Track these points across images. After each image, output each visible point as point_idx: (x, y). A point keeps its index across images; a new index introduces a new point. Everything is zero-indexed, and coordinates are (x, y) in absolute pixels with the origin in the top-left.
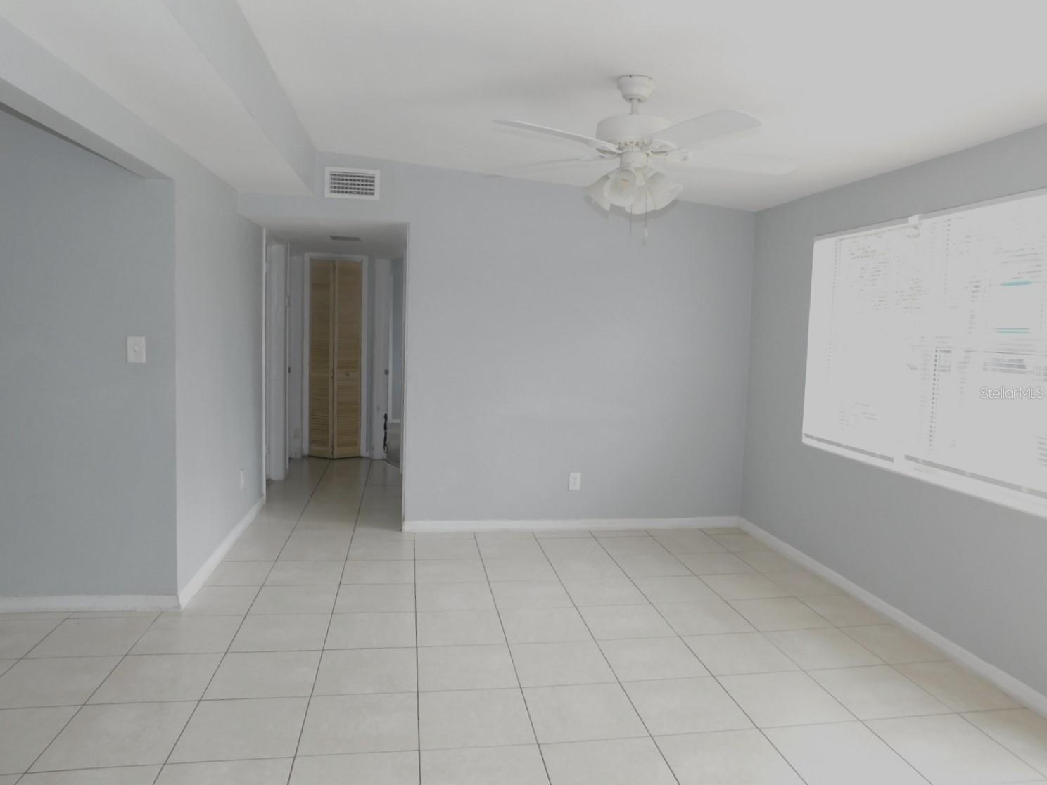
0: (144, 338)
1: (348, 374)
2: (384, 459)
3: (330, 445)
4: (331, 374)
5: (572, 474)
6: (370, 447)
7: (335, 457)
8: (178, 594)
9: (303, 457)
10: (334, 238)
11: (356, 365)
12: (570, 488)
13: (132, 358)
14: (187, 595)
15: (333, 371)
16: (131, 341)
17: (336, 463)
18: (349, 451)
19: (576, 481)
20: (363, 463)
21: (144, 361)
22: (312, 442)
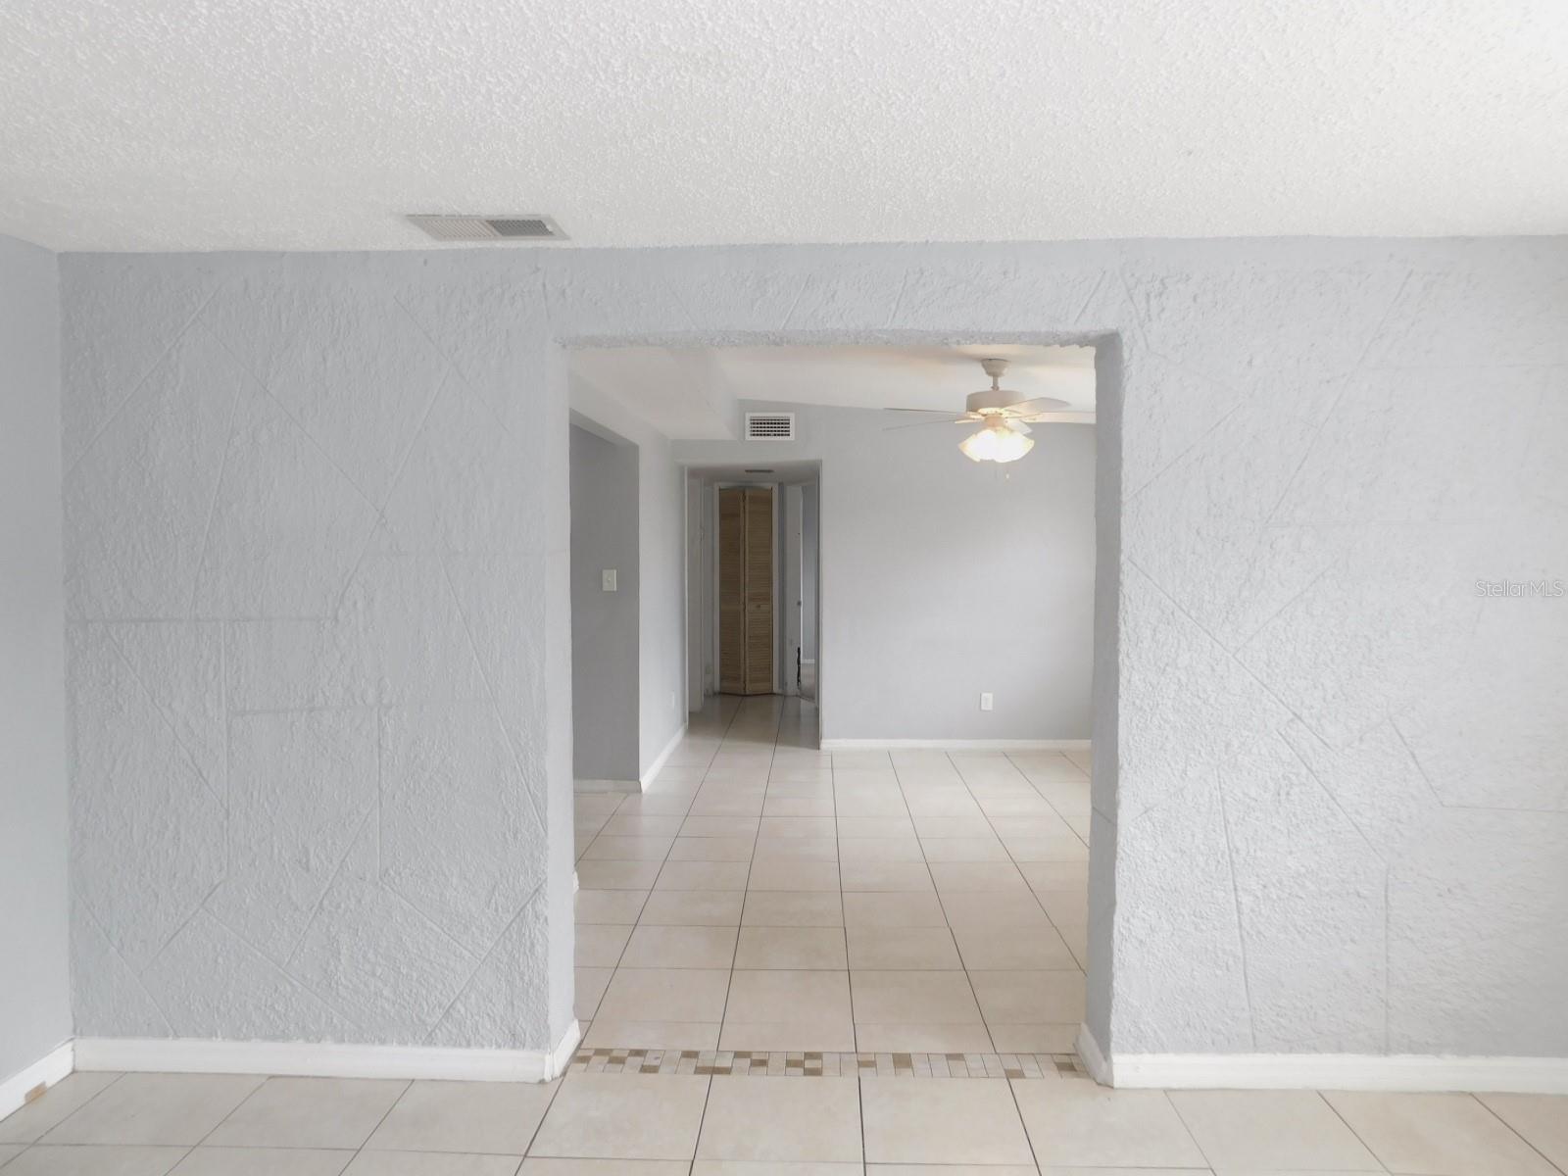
0: (615, 572)
1: (759, 606)
2: (797, 696)
3: (742, 680)
4: (742, 607)
5: (984, 695)
6: (783, 683)
7: (748, 693)
8: (641, 779)
9: (715, 694)
10: (747, 471)
11: (768, 598)
12: (983, 708)
13: (606, 587)
14: (646, 780)
15: (744, 604)
16: (606, 574)
17: (748, 699)
18: (762, 687)
19: (988, 701)
20: (776, 703)
21: (615, 589)
22: (723, 678)
